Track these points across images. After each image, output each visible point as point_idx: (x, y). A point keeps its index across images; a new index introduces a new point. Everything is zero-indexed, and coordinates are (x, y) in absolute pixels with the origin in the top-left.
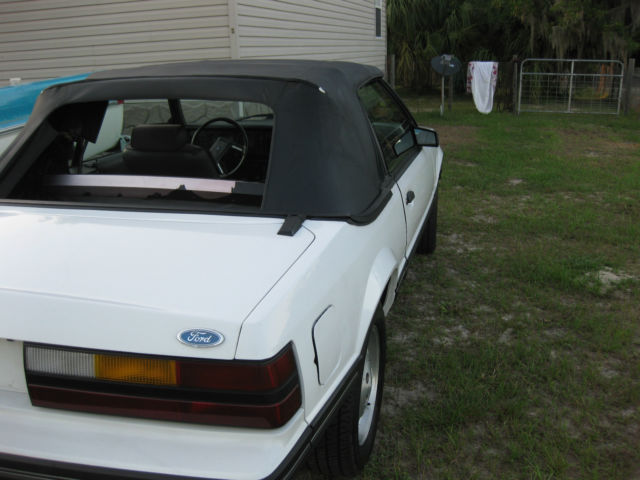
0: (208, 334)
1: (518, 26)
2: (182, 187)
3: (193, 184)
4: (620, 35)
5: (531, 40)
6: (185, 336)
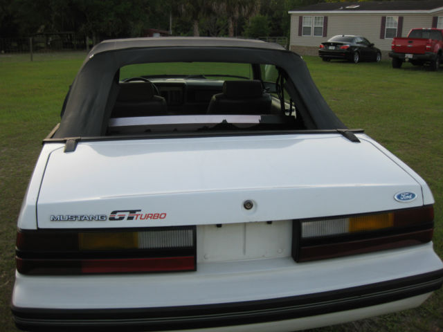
0: (409, 194)
2: (225, 121)
3: (232, 119)
6: (399, 197)
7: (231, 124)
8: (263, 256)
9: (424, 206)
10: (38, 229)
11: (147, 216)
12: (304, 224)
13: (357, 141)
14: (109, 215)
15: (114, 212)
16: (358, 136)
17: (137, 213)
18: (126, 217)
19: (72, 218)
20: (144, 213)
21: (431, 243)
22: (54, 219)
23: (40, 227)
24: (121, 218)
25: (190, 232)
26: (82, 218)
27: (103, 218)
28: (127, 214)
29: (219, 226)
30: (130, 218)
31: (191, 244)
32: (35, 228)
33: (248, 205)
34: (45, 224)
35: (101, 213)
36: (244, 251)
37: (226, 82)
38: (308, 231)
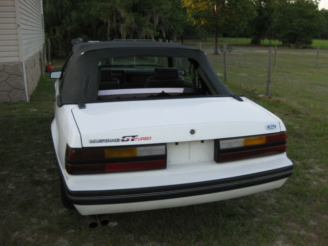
0: (273, 126)
1: (101, 23)
2: (163, 91)
3: (167, 90)
4: (150, 29)
5: (109, 31)
6: (268, 127)
7: (167, 93)
8: (199, 161)
9: (281, 132)
10: (83, 147)
11: (141, 139)
12: (221, 142)
13: (241, 100)
14: (121, 139)
15: (124, 137)
16: (242, 98)
17: (136, 137)
18: (130, 140)
19: (101, 141)
20: (139, 137)
21: (285, 153)
22: (92, 142)
23: (84, 146)
24: (128, 140)
25: (164, 147)
26: (107, 141)
27: (118, 140)
28: (131, 138)
29: (177, 143)
30: (133, 140)
31: (164, 153)
32: (81, 147)
33: (192, 132)
34: (87, 144)
35: (117, 138)
36: (189, 158)
37: (156, 69)
38: (223, 146)
